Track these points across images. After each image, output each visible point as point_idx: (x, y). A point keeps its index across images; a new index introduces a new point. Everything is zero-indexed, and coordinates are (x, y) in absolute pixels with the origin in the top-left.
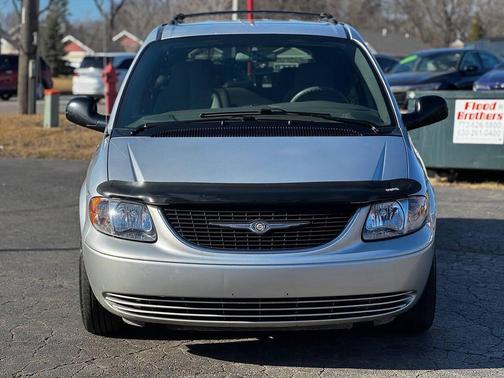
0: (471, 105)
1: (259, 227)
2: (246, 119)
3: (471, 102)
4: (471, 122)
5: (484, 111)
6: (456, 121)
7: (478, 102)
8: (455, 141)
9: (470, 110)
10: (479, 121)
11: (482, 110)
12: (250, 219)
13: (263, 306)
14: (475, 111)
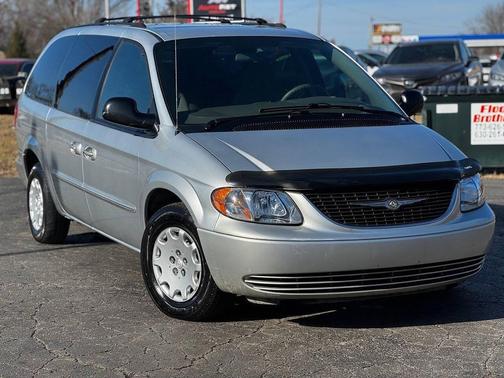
0: (487, 108)
1: (393, 204)
2: (302, 113)
3: (487, 105)
4: (487, 123)
5: (501, 114)
6: (473, 125)
7: (494, 105)
8: (473, 143)
9: (486, 113)
10: (496, 123)
11: (499, 113)
12: (383, 198)
13: (396, 274)
14: (492, 114)
